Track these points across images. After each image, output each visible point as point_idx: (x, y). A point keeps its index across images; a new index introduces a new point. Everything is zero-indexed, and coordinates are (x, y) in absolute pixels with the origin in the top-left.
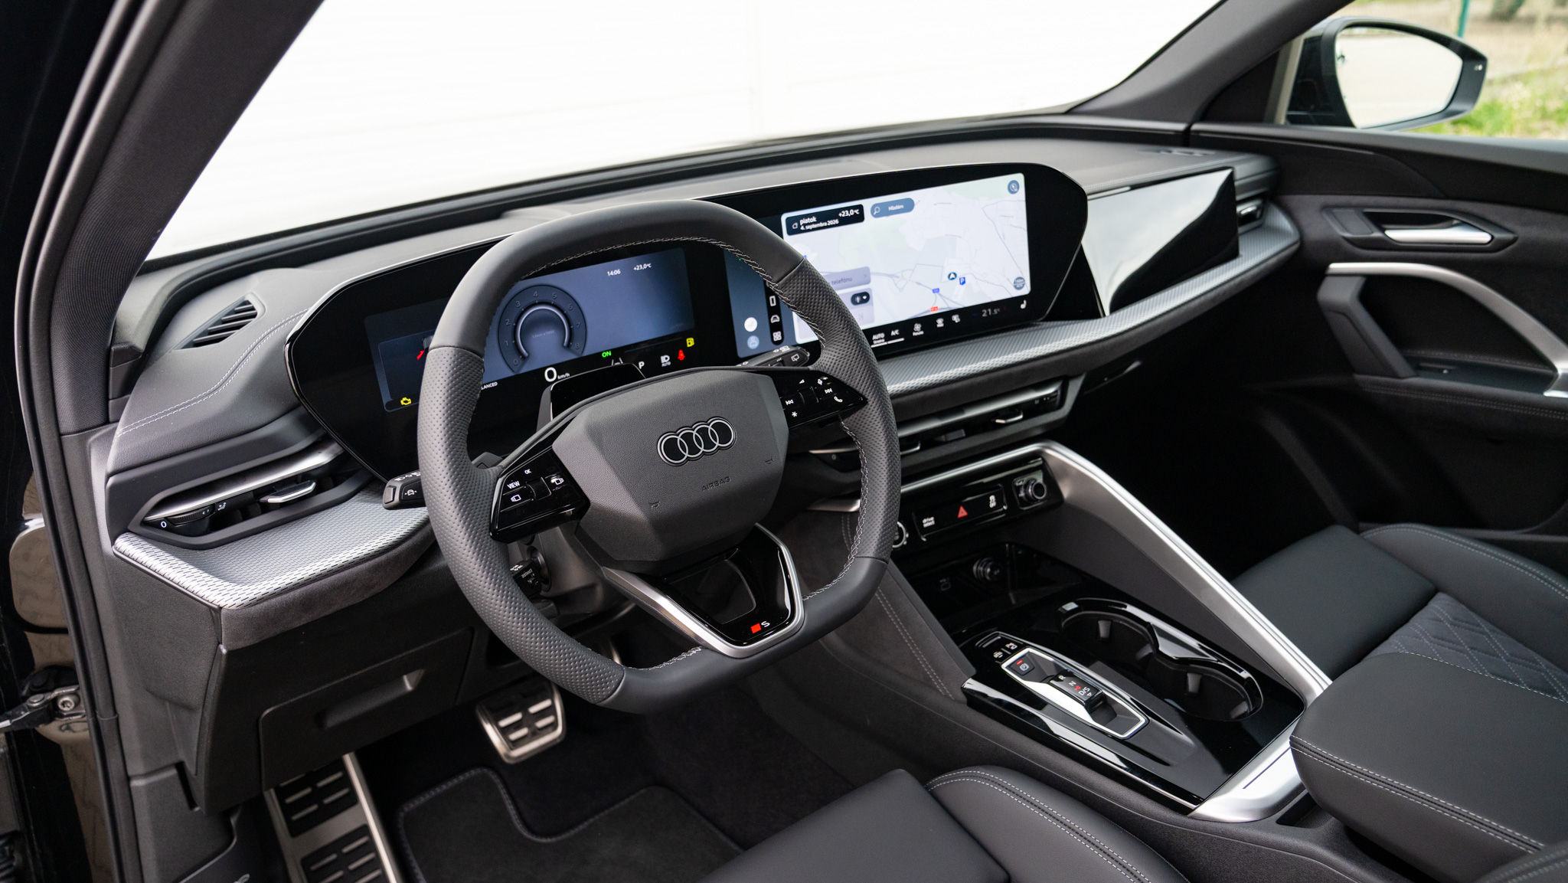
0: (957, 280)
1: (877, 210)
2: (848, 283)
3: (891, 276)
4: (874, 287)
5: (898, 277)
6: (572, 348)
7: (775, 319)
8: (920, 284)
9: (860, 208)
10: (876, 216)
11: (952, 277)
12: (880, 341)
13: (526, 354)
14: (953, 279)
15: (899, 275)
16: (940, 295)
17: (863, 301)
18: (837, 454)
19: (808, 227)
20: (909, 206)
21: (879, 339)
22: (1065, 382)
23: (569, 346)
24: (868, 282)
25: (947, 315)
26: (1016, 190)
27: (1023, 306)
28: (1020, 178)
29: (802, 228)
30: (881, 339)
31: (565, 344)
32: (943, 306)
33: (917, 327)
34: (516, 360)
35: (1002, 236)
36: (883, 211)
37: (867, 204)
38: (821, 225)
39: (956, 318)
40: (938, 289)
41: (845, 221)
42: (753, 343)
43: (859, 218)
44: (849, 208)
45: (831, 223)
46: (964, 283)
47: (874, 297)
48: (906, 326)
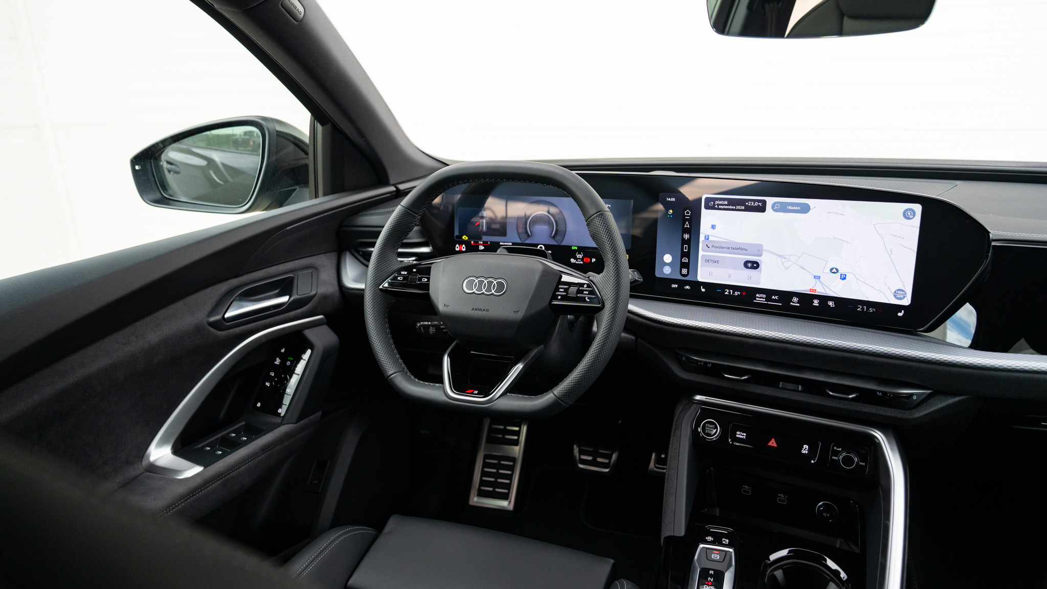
0: (838, 275)
1: (778, 206)
2: (744, 252)
3: (780, 256)
4: (763, 260)
5: (785, 258)
6: (556, 239)
7: (685, 260)
8: (802, 267)
9: (764, 202)
10: (775, 211)
11: (834, 271)
12: (762, 299)
13: (530, 234)
14: (834, 273)
15: (787, 257)
16: (820, 282)
17: (753, 268)
18: (712, 363)
19: (720, 207)
20: (805, 209)
21: (761, 298)
22: (937, 392)
23: (554, 237)
24: (760, 256)
25: (824, 299)
26: (911, 217)
27: (900, 314)
28: (918, 208)
29: (716, 206)
30: (763, 298)
31: (552, 236)
32: (821, 290)
33: (795, 299)
34: (525, 236)
35: (890, 253)
36: (783, 209)
37: (770, 201)
38: (731, 207)
39: (831, 303)
40: (819, 277)
41: (749, 209)
42: (667, 270)
43: (762, 208)
44: (754, 201)
45: (738, 207)
46: (844, 279)
47: (762, 266)
48: (786, 296)
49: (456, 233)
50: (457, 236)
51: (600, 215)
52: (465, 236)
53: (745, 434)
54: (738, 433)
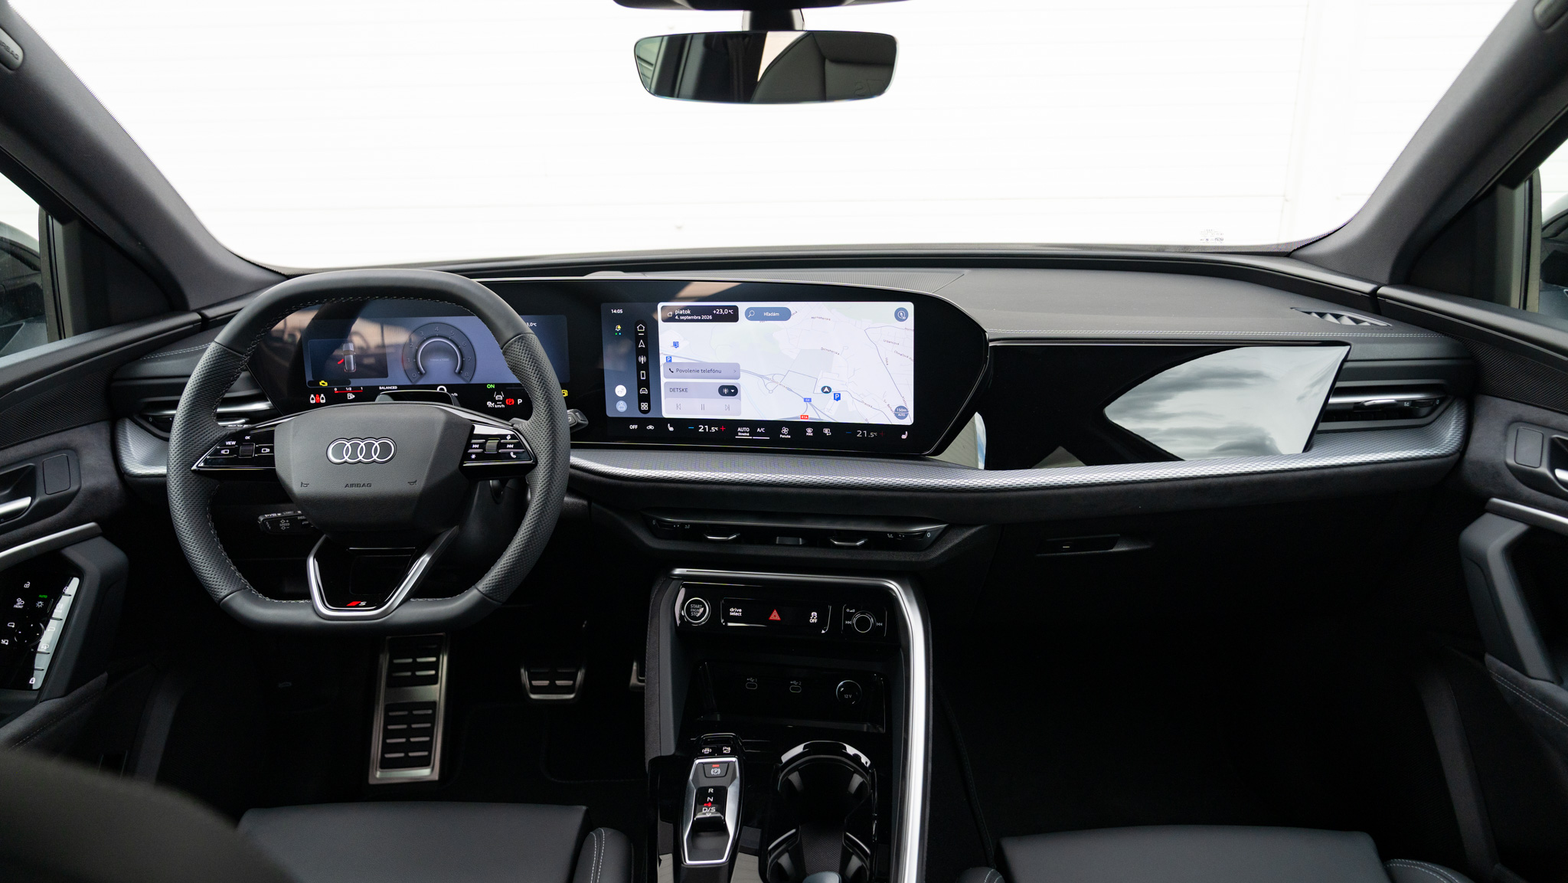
0: (831, 394)
1: (752, 313)
2: (717, 374)
3: (761, 377)
4: (742, 383)
5: (768, 379)
6: (462, 375)
7: (644, 391)
8: (788, 389)
9: (736, 309)
10: (751, 319)
11: (827, 390)
12: (745, 434)
13: (424, 372)
14: (826, 392)
15: (770, 377)
16: (812, 405)
17: (730, 394)
18: (691, 524)
19: (682, 318)
20: (785, 315)
21: (744, 432)
22: (954, 525)
23: (459, 373)
24: (738, 378)
25: (818, 426)
26: (904, 318)
27: (904, 437)
28: (909, 307)
29: (677, 317)
30: (747, 432)
31: (456, 371)
32: (814, 416)
33: (785, 430)
34: (416, 375)
35: (885, 363)
36: (756, 316)
37: (743, 307)
38: (695, 317)
39: (826, 431)
40: (810, 399)
41: (718, 319)
42: (622, 407)
43: (733, 317)
44: (724, 308)
45: (704, 317)
46: (839, 399)
47: (742, 391)
48: (773, 427)
49: (309, 378)
50: (309, 382)
51: (519, 338)
52: (323, 382)
53: (740, 610)
54: (732, 610)
